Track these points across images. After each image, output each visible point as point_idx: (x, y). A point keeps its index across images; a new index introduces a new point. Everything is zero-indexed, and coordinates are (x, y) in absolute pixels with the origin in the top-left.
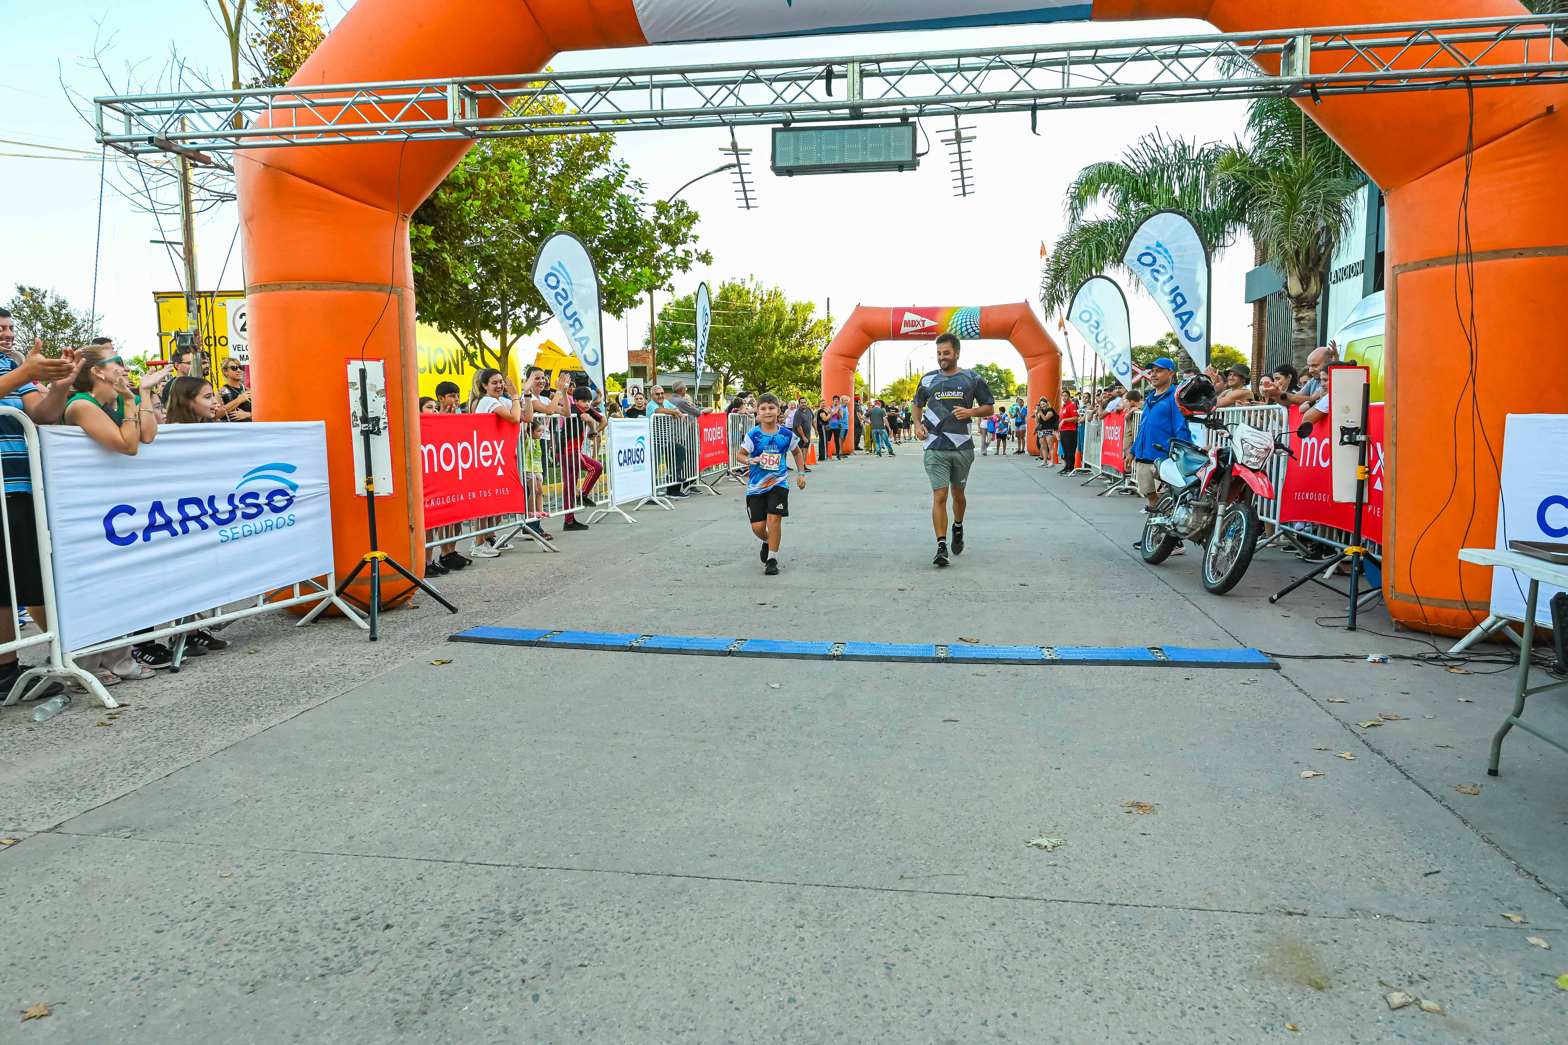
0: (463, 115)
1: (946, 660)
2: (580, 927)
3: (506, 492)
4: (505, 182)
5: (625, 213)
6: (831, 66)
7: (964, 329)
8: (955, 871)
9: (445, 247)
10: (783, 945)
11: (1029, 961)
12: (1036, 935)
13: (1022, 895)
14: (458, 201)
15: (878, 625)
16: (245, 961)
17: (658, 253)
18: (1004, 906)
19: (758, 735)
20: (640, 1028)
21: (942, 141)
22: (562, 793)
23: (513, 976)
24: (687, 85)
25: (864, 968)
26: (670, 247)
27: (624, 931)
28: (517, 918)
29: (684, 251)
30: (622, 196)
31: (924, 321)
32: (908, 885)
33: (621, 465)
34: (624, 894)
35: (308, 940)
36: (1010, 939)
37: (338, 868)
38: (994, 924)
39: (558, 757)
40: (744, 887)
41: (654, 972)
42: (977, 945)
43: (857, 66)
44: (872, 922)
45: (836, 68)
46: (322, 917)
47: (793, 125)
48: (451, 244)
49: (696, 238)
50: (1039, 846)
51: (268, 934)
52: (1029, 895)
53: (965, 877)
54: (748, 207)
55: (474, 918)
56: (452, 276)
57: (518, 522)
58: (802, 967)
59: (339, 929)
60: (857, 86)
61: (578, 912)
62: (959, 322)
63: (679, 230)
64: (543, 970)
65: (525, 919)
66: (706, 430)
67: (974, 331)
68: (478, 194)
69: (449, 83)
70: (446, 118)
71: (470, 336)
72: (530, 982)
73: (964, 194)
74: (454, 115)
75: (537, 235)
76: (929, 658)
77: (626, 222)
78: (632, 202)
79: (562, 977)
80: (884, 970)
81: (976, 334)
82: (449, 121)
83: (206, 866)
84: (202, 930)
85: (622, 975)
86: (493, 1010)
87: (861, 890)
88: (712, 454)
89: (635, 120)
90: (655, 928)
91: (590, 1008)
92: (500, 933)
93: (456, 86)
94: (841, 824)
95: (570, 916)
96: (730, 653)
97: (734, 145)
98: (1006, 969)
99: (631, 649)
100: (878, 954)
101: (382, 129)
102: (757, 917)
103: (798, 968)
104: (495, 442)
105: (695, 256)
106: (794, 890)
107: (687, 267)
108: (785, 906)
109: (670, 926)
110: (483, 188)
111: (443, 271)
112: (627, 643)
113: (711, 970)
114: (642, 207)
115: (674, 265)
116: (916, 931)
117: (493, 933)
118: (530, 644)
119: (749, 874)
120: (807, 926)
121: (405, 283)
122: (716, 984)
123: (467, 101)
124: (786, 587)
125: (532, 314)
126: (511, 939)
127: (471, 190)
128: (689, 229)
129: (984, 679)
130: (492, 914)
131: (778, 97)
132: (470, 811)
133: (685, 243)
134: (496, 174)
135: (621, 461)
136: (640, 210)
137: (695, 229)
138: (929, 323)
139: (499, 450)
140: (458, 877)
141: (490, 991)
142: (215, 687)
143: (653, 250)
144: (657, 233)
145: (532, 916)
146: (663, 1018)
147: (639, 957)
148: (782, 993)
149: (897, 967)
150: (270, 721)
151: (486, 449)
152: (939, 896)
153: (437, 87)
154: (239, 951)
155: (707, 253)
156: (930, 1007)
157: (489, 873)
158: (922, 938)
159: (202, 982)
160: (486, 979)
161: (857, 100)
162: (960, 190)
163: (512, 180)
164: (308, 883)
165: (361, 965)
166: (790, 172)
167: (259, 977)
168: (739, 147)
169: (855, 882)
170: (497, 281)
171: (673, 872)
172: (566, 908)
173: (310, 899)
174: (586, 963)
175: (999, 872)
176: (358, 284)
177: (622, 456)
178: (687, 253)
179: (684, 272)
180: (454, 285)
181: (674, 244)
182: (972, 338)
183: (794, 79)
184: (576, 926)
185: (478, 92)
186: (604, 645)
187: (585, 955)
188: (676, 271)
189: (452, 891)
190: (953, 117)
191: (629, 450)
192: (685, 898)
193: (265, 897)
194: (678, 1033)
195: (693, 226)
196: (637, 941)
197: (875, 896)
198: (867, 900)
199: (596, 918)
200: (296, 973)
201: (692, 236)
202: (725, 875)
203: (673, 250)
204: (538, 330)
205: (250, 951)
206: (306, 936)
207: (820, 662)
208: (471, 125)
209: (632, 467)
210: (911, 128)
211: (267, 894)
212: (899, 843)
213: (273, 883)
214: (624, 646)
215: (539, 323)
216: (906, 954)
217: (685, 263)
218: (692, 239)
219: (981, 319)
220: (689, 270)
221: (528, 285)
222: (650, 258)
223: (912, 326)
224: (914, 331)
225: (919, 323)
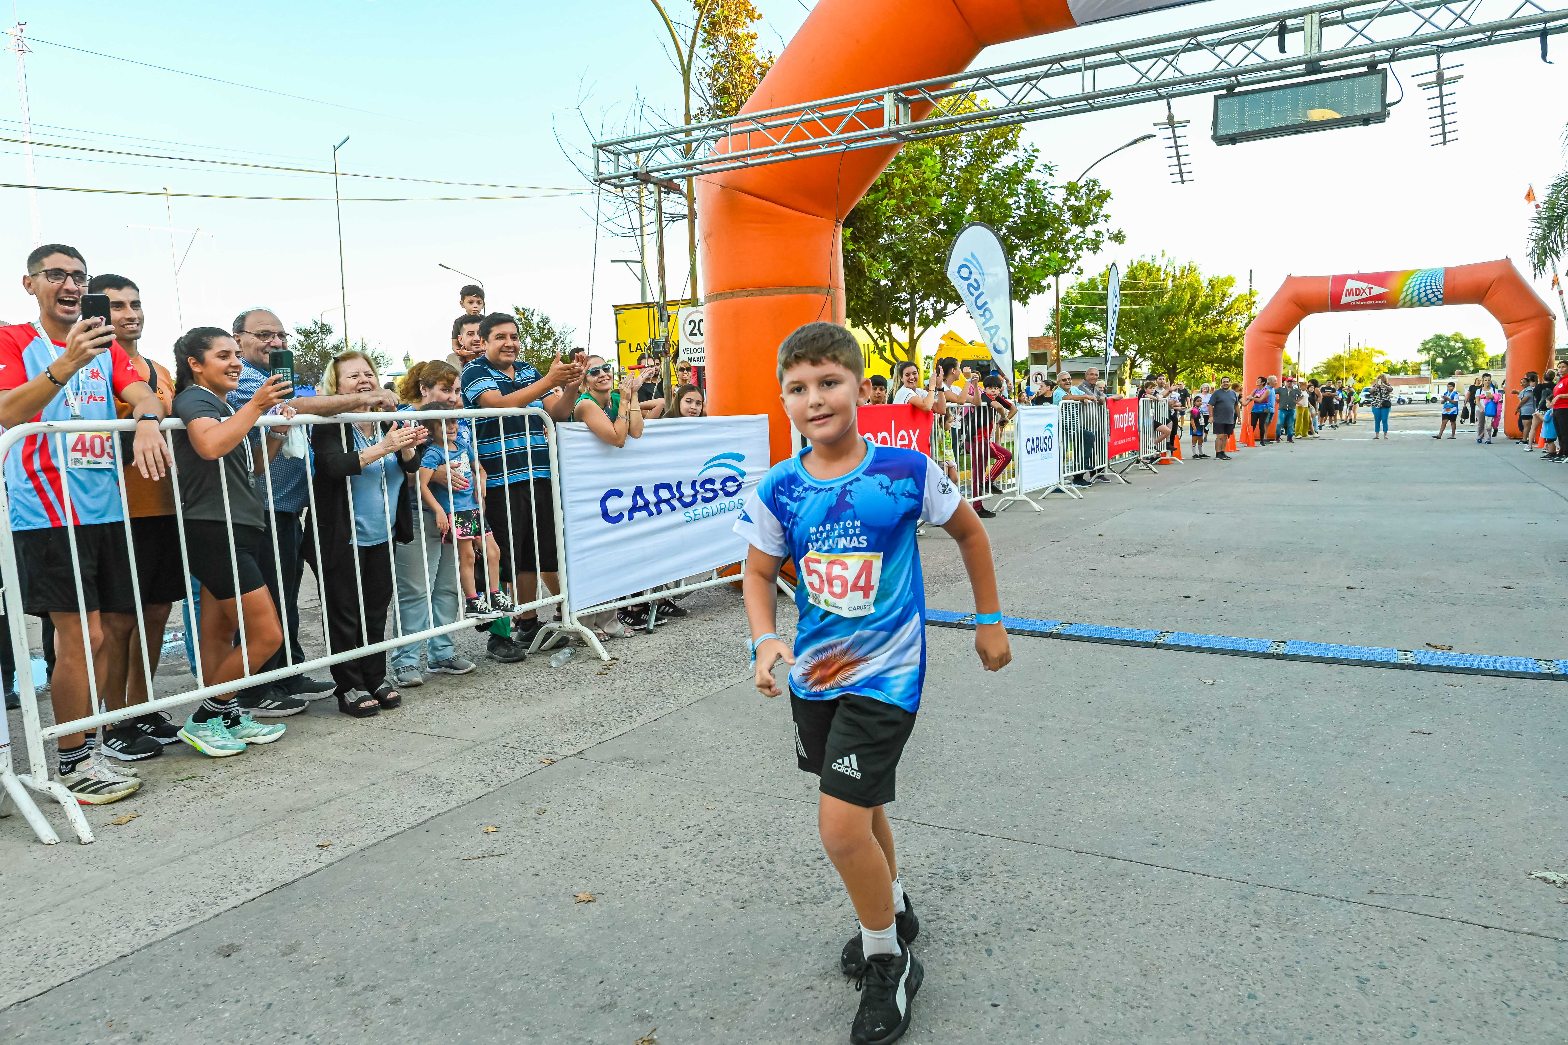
0: (897, 121)
1: (1410, 667)
2: (1025, 894)
4: (919, 179)
5: (1033, 198)
6: (1284, 21)
7: (1423, 295)
8: (1436, 894)
9: (861, 247)
10: (1239, 941)
11: (1539, 1002)
12: (1546, 974)
13: (1525, 929)
14: (875, 202)
15: (1323, 624)
16: (734, 881)
17: (1067, 236)
18: (1502, 939)
19: (1193, 730)
20: (1093, 996)
21: (1419, 86)
22: (996, 767)
23: (966, 929)
24: (1122, 62)
25: (1332, 977)
26: (1080, 229)
27: (1069, 903)
28: (965, 878)
29: (1094, 231)
30: (1031, 181)
31: (1370, 289)
32: (1381, 901)
33: (1029, 453)
34: (1067, 869)
35: (783, 872)
36: (1512, 974)
37: (801, 812)
38: (1490, 956)
39: (988, 734)
40: (1190, 879)
41: (1103, 947)
42: (1470, 975)
43: (1316, 16)
44: (1338, 933)
45: (1290, 22)
46: (792, 853)
47: (1237, 90)
48: (866, 244)
49: (1107, 217)
50: (1545, 880)
51: (751, 862)
52: (1535, 931)
53: (1449, 902)
54: (1183, 182)
55: (925, 871)
56: (867, 274)
58: (1261, 966)
59: (808, 866)
60: (1316, 38)
61: (1022, 880)
62: (1417, 287)
63: (1090, 210)
64: (994, 928)
65: (972, 880)
66: (1116, 416)
67: (1436, 296)
68: (893, 193)
69: (885, 92)
70: (882, 125)
71: (880, 330)
72: (983, 936)
73: (1445, 142)
74: (890, 121)
75: (945, 228)
76: (1389, 663)
77: (1035, 207)
78: (1042, 187)
79: (1012, 938)
80: (1356, 984)
81: (1439, 299)
82: (885, 128)
83: (694, 798)
84: (698, 851)
85: (1071, 945)
86: (950, 957)
87: (1323, 899)
88: (1122, 441)
89: (1065, 106)
90: (1100, 906)
91: (1042, 970)
92: (951, 889)
93: (892, 94)
94: (1294, 828)
95: (1015, 883)
96: (1156, 645)
97: (1170, 118)
98: (1508, 1006)
99: (1051, 635)
100: (1349, 967)
101: (823, 143)
102: (1207, 909)
103: (1257, 965)
104: (911, 432)
105: (1107, 235)
106: (1246, 889)
107: (1098, 248)
108: (1237, 903)
109: (1115, 906)
110: (898, 187)
111: (859, 269)
112: (1047, 630)
113: (1162, 954)
114: (1052, 191)
115: (1084, 246)
116: (1392, 949)
117: (943, 888)
118: (951, 625)
119: (1195, 867)
120: (1263, 927)
121: (837, 284)
122: (1168, 968)
123: (901, 106)
124: (1212, 580)
125: (939, 306)
126: (960, 896)
127: (887, 190)
128: (1100, 208)
129: (1461, 691)
130: (941, 871)
131: (1222, 61)
132: (911, 775)
133: (1096, 223)
134: (910, 173)
135: (1030, 449)
136: (1050, 193)
137: (1107, 208)
138: (1377, 290)
139: (914, 439)
140: (906, 834)
141: (946, 939)
142: (682, 648)
143: (1063, 233)
144: (1067, 216)
145: (978, 877)
146: (1117, 991)
147: (1086, 930)
148: (1241, 987)
149: (1372, 983)
150: (730, 680)
151: (903, 438)
152: (1418, 917)
153: (875, 98)
154: (729, 872)
156: (1414, 1030)
157: (933, 833)
158: (1401, 958)
159: (703, 893)
160: (941, 928)
161: (1316, 53)
162: (1440, 139)
163: (925, 176)
164: (777, 822)
165: (830, 899)
166: (1233, 140)
167: (747, 897)
168: (1176, 120)
169: (1315, 890)
170: (908, 275)
171: (1114, 855)
172: (1010, 875)
173: (781, 837)
174: (1034, 928)
175: (1494, 902)
176: (797, 287)
177: (1030, 443)
178: (1098, 233)
179: (1095, 253)
180: (869, 283)
181: (1084, 225)
182: (1433, 304)
183: (1240, 41)
184: (1021, 893)
185: (911, 97)
186: (1023, 630)
187: (1033, 920)
188: (1085, 253)
189: (902, 845)
190: (1434, 57)
191: (1037, 438)
192: (1129, 881)
193: (744, 830)
194: (1132, 1008)
195: (1105, 205)
196: (1084, 915)
197: (1341, 907)
198: (1331, 910)
199: (1040, 888)
200: (777, 897)
201: (1104, 215)
202: (1169, 865)
203: (1083, 232)
204: (944, 321)
205: (737, 873)
206: (781, 868)
207: (1258, 660)
208: (904, 130)
209: (1039, 455)
210: (1380, 76)
211: (745, 828)
212: (1365, 856)
213: (749, 819)
214: (1043, 632)
215: (945, 315)
216: (1382, 971)
217: (1095, 244)
218: (1104, 218)
219: (1445, 282)
220: (1099, 251)
221: (936, 278)
222: (1058, 241)
223: (1356, 295)
224: (1358, 301)
225: (1364, 291)
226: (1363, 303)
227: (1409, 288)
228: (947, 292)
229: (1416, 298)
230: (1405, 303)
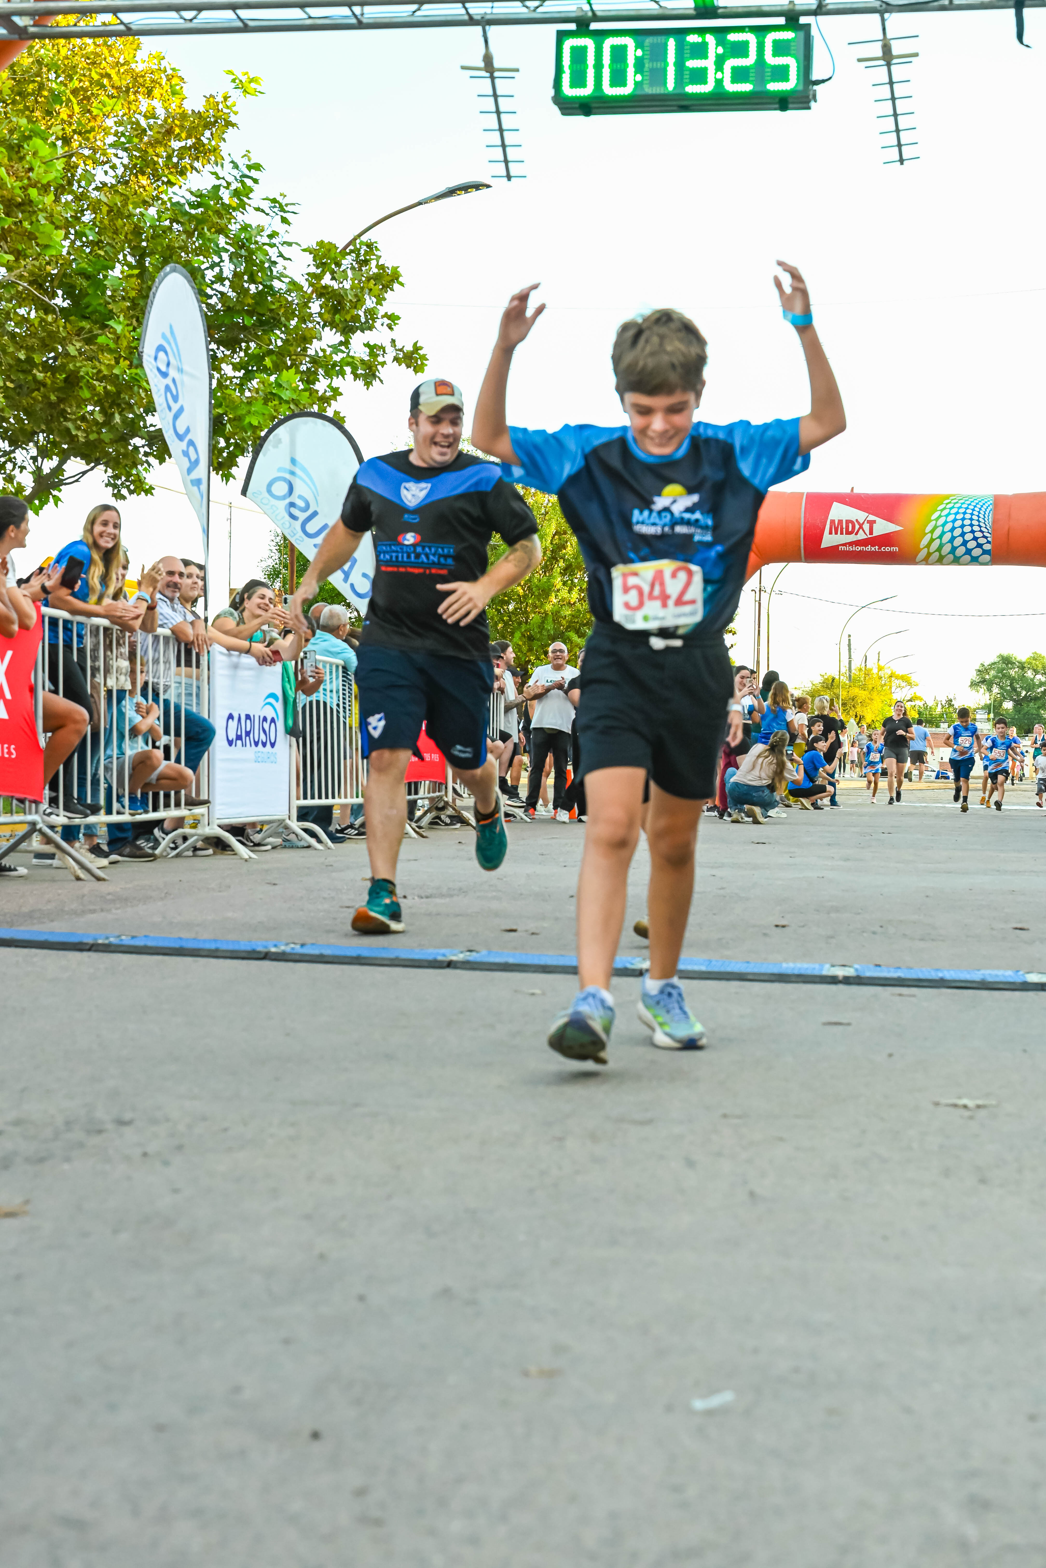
3: (10, 753)
5: (249, 260)
7: (958, 541)
10: (534, 1147)
15: (728, 952)
17: (314, 348)
19: (499, 1026)
21: (859, 60)
22: (171, 1053)
25: (653, 1162)
26: (338, 338)
29: (367, 345)
30: (245, 228)
31: (872, 522)
33: (230, 743)
47: (594, 26)
49: (393, 318)
53: (825, 1120)
54: (509, 177)
57: (30, 818)
62: (949, 526)
63: (358, 302)
67: (979, 546)
73: (902, 161)
75: (65, 305)
77: (252, 280)
78: (266, 240)
80: (683, 1163)
81: (985, 552)
92: (101, 1131)
97: (488, 60)
99: (267, 957)
105: (391, 353)
107: (374, 376)
112: (260, 949)
114: (285, 250)
115: (347, 371)
116: (738, 1145)
125: (48, 465)
128: (380, 300)
133: (370, 328)
135: (232, 736)
136: (281, 255)
137: (393, 301)
138: (882, 527)
139: (3, 669)
143: (305, 340)
144: (315, 307)
145: (145, 1122)
155: (416, 348)
158: (747, 1149)
162: (894, 154)
166: (585, 107)
168: (497, 64)
177: (233, 724)
178: (374, 350)
179: (368, 384)
181: (347, 330)
182: (975, 560)
186: (217, 950)
190: (877, 16)
191: (248, 717)
195: (389, 295)
201: (386, 315)
203: (346, 343)
204: (57, 500)
208: (23, 14)
209: (250, 752)
210: (803, 34)
214: (254, 951)
215: (61, 483)
217: (370, 368)
218: (386, 321)
219: (994, 522)
220: (376, 383)
221: (45, 397)
222: (297, 354)
223: (848, 533)
224: (851, 544)
225: (861, 527)
226: (859, 548)
227: (936, 527)
228: (68, 430)
229: (947, 548)
230: (929, 554)
